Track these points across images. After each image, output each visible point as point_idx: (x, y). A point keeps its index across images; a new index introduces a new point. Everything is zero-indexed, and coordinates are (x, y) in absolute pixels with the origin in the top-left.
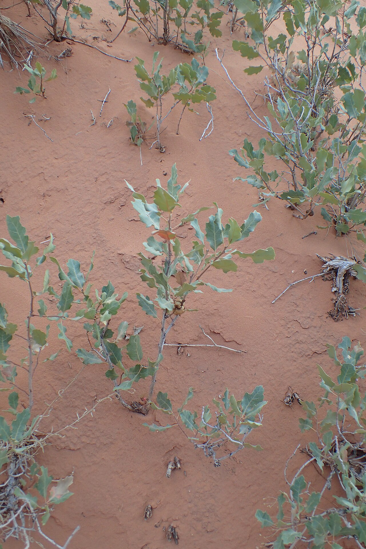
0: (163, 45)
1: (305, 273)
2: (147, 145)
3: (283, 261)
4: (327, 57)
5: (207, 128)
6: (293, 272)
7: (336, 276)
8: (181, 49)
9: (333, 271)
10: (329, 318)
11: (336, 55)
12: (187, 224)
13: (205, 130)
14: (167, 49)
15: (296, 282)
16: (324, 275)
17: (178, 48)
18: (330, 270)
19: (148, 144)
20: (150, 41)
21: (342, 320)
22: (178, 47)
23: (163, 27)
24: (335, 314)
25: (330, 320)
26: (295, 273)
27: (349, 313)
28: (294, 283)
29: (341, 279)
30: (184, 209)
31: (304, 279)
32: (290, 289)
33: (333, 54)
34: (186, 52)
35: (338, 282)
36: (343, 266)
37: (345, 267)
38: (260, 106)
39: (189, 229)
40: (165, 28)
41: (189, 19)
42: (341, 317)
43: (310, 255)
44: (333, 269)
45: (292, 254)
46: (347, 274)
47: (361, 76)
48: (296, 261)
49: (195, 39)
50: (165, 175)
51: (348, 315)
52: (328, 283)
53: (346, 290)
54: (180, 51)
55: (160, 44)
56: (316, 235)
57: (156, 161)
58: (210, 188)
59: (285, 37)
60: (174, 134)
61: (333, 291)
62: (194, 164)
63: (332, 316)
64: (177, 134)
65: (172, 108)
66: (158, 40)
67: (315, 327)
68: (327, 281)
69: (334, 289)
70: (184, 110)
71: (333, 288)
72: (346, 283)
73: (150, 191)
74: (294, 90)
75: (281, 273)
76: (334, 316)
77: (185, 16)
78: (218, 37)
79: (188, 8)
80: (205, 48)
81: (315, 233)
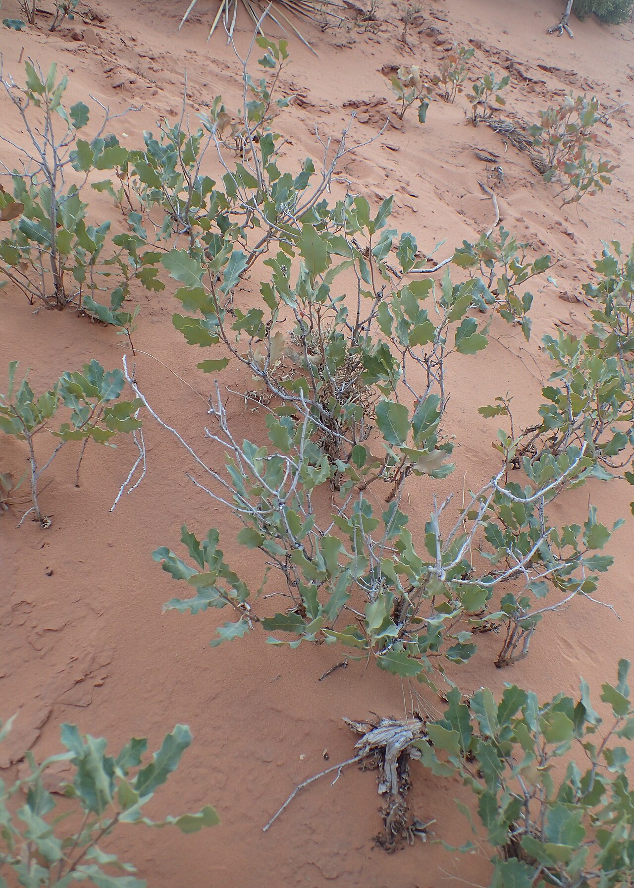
0: (56, 311)
1: (326, 757)
2: (14, 516)
3: (281, 737)
4: (348, 327)
5: (126, 483)
6: (302, 757)
7: (384, 760)
8: (90, 317)
9: (376, 751)
10: (376, 849)
11: (362, 323)
12: (92, 675)
13: (122, 488)
14: (63, 318)
15: (309, 781)
16: (361, 760)
17: (83, 315)
18: (371, 750)
19: (18, 514)
20: (32, 304)
21: (403, 849)
22: (85, 313)
23: (53, 281)
24: (388, 840)
25: (380, 853)
26: (306, 760)
27: (416, 833)
28: (304, 784)
29: (392, 767)
30: (85, 645)
31: (322, 774)
32: (297, 795)
33: (357, 322)
34: (99, 322)
35: (388, 772)
36: (393, 743)
37: (397, 745)
38: (238, 414)
39: (96, 686)
40: (58, 283)
41: (99, 268)
42: (401, 843)
43: (332, 718)
44: (376, 748)
45: (298, 720)
46: (403, 757)
47: (404, 367)
48: (307, 735)
49: (112, 302)
50: (50, 574)
51: (412, 836)
52: (371, 775)
53: (405, 786)
54: (87, 319)
55: (51, 308)
56: (347, 669)
57: (32, 547)
58: (139, 591)
59: (261, 313)
60: (71, 486)
61: (380, 792)
62: (109, 544)
63: (382, 844)
64: (77, 486)
65: (57, 450)
66: (46, 302)
67: (350, 873)
68: (369, 772)
69: (382, 789)
70: (87, 445)
71: (381, 786)
72: (404, 772)
73: (18, 612)
74: (287, 397)
75: (279, 763)
76: (387, 844)
77: (93, 262)
78: (158, 291)
79: (96, 250)
80: (131, 318)
81: (343, 664)
